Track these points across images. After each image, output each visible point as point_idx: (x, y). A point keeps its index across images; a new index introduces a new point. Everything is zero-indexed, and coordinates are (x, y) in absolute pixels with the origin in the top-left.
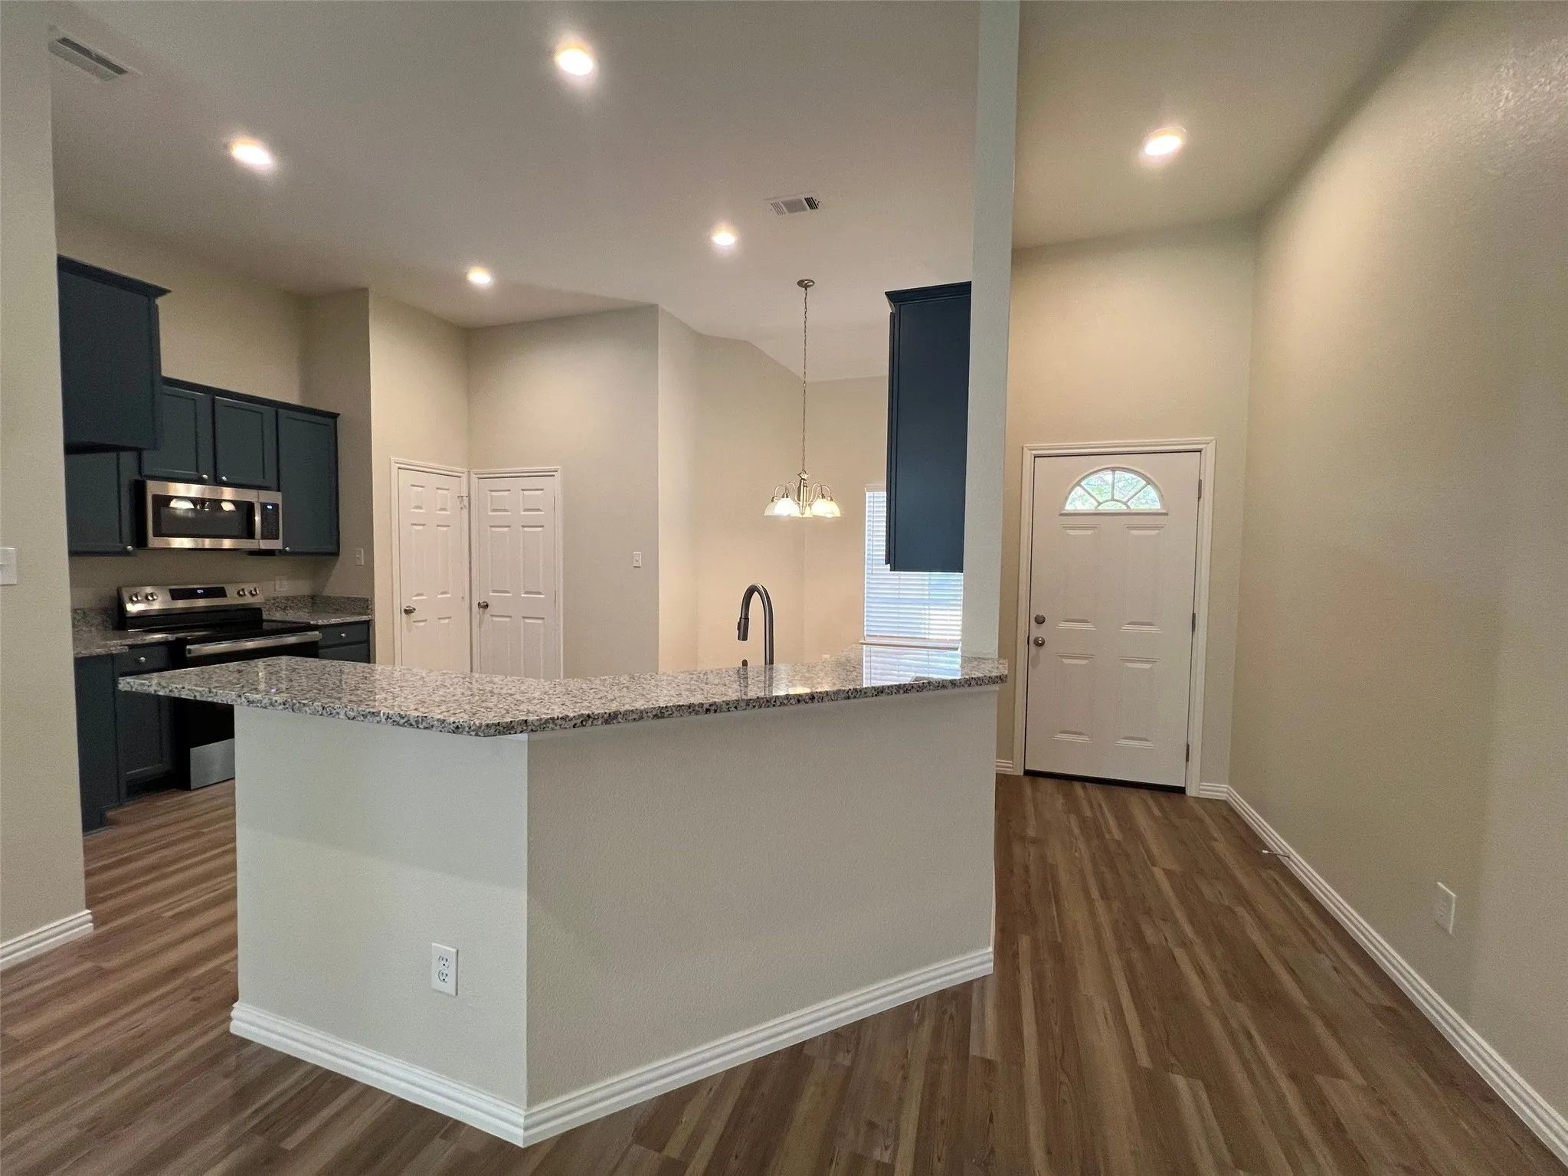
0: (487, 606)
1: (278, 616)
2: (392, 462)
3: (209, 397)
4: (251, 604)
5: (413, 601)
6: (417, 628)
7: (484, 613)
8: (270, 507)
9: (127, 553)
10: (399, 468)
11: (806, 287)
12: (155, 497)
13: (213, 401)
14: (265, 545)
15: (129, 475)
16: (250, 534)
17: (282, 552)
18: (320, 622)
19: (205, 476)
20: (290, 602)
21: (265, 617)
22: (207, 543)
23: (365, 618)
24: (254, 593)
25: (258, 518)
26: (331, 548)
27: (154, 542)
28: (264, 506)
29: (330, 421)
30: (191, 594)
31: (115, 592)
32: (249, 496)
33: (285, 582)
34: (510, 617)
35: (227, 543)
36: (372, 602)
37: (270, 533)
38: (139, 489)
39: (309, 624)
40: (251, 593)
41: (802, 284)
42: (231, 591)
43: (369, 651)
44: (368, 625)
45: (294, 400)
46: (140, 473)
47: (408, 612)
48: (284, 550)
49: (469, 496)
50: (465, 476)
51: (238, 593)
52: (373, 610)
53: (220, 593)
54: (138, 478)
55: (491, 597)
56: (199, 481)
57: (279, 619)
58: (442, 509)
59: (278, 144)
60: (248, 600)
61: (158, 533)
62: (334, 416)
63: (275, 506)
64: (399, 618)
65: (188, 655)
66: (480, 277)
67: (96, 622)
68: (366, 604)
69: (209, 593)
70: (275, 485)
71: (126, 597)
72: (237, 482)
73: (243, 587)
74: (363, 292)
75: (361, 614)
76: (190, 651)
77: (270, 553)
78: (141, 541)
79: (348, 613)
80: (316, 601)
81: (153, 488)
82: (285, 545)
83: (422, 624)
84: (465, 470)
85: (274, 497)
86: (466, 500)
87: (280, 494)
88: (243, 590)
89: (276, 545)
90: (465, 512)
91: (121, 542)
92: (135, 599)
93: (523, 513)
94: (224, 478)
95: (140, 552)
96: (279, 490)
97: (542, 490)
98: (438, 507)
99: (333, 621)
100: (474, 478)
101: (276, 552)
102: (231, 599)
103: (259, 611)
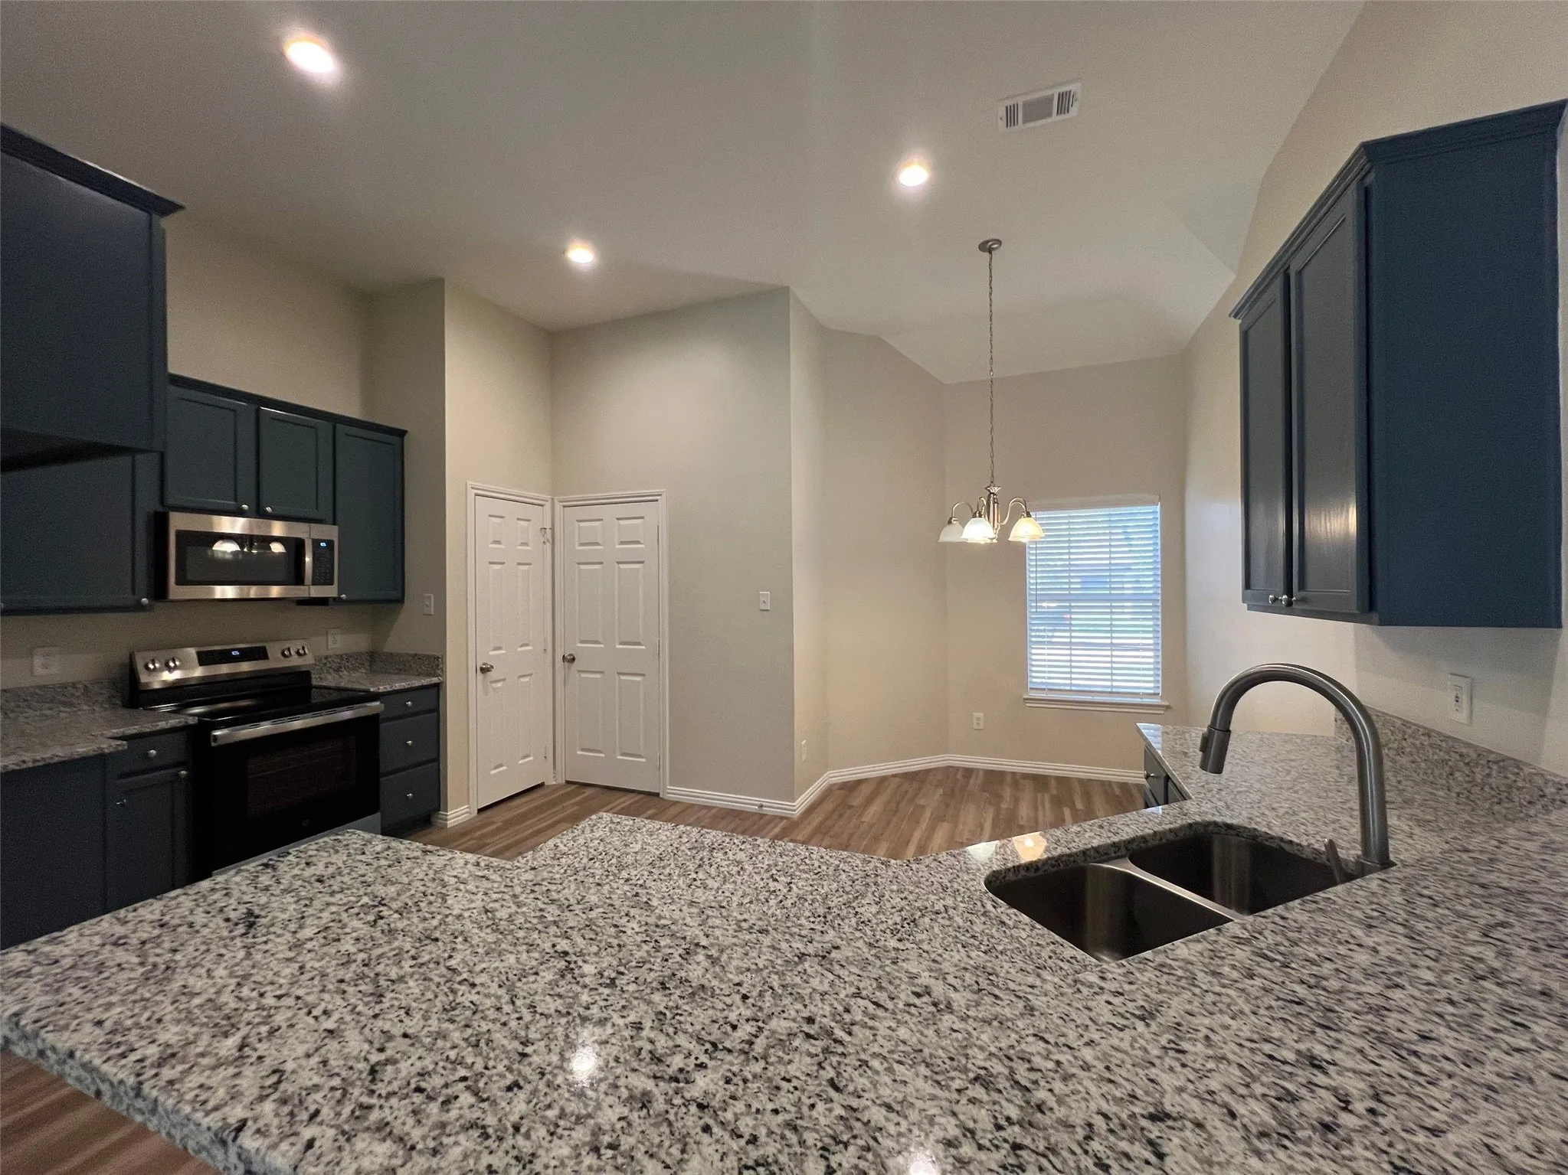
0: (573, 659)
1: (331, 680)
2: (469, 487)
3: (253, 407)
4: (299, 666)
5: (490, 656)
6: (494, 689)
7: (569, 668)
8: (323, 544)
9: (141, 608)
10: (476, 495)
11: (990, 251)
12: (180, 534)
13: (258, 410)
14: (316, 592)
15: (147, 503)
16: (299, 580)
17: (337, 601)
18: (382, 689)
19: (245, 506)
20: (345, 661)
21: (314, 682)
22: (253, 592)
23: (435, 680)
24: (301, 652)
25: (308, 559)
26: (394, 594)
27: (176, 592)
28: (316, 543)
29: (395, 439)
30: (225, 657)
31: (128, 661)
32: (300, 531)
33: (339, 637)
34: (602, 672)
35: (275, 591)
36: (444, 662)
37: (323, 577)
38: (160, 523)
39: (368, 691)
40: (298, 653)
41: (987, 247)
42: (274, 650)
43: (438, 722)
44: (438, 688)
45: (353, 412)
46: (162, 500)
47: (484, 670)
48: (339, 598)
49: (553, 529)
50: (548, 505)
51: (283, 654)
52: (444, 671)
53: (260, 654)
54: (160, 509)
55: (578, 648)
56: (240, 513)
57: (332, 685)
58: (523, 544)
59: (346, 46)
60: (295, 661)
61: (182, 581)
62: (401, 434)
63: (330, 543)
64: (475, 680)
65: (213, 744)
66: (581, 255)
67: (100, 699)
68: (435, 663)
69: (247, 655)
70: (330, 518)
71: (140, 667)
72: (287, 513)
73: (287, 646)
74: (437, 284)
75: (429, 675)
76: (216, 738)
77: (322, 602)
78: (159, 592)
79: (413, 675)
80: (375, 660)
81: (179, 522)
82: (340, 593)
83: (500, 685)
84: (548, 497)
85: (331, 532)
86: (549, 532)
87: (336, 528)
88: (289, 649)
89: (330, 591)
90: (548, 546)
91: (134, 593)
92: (151, 666)
93: (618, 546)
94: (268, 509)
95: (159, 605)
96: (334, 524)
97: (642, 518)
98: (519, 542)
99: (397, 686)
100: (558, 506)
101: (331, 601)
102: (274, 661)
103: (307, 674)
